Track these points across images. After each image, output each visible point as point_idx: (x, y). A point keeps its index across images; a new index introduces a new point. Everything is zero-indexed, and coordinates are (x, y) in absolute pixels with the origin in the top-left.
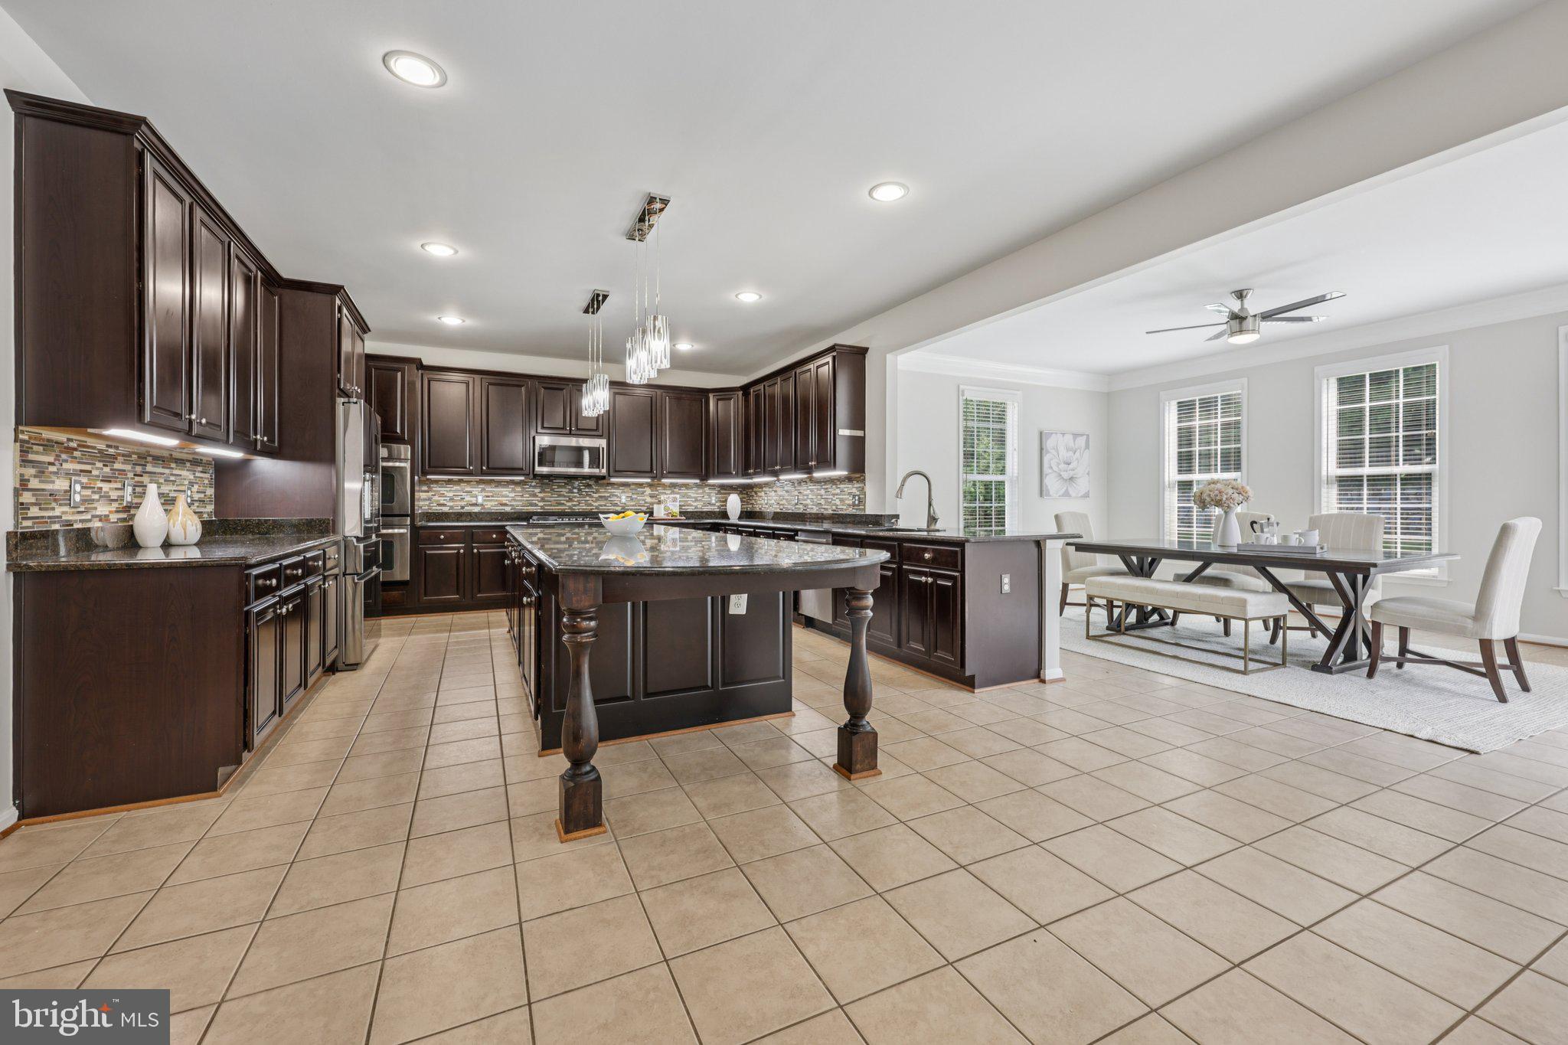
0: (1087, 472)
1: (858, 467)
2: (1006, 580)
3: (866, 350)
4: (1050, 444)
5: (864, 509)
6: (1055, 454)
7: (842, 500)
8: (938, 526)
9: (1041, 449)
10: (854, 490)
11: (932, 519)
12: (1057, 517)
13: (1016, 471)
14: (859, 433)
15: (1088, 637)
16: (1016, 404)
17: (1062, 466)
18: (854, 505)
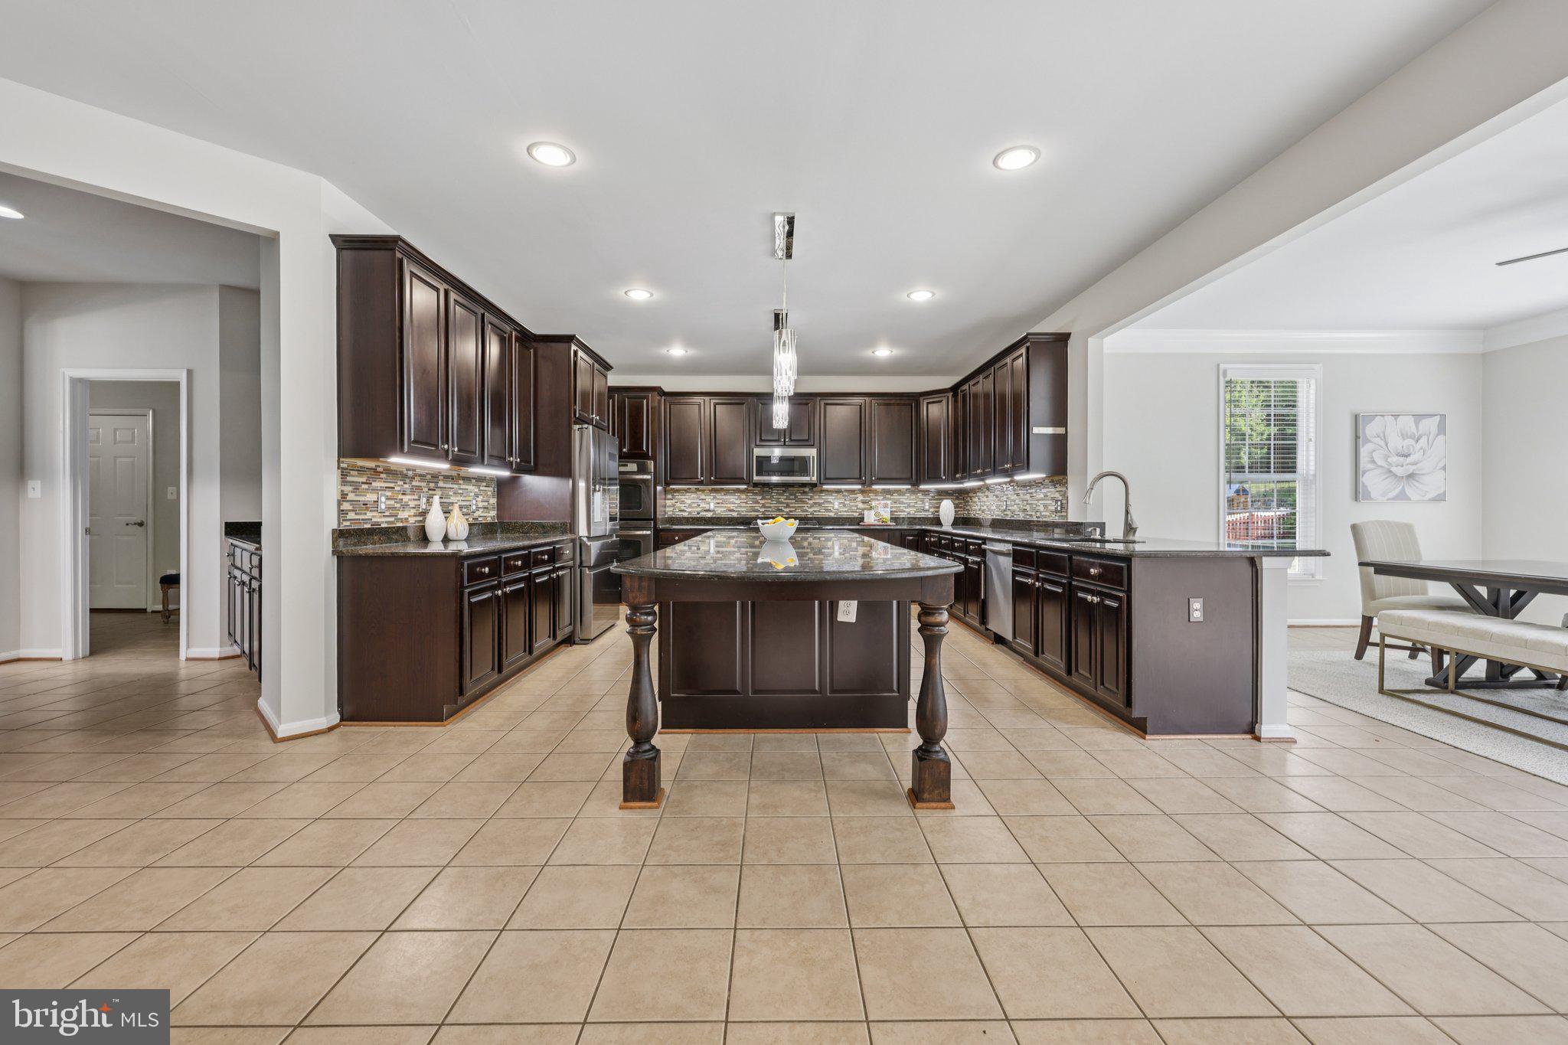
0: (1441, 464)
1: (1059, 469)
2: (1197, 605)
3: (1068, 335)
4: (1371, 430)
5: (1066, 516)
6: (1382, 443)
7: (1045, 506)
8: (1137, 537)
9: (1357, 437)
10: (1057, 495)
11: (1130, 528)
12: (1354, 528)
13: (1312, 468)
14: (1061, 430)
15: (1381, 691)
16: (1313, 382)
17: (1394, 459)
18: (1056, 511)
